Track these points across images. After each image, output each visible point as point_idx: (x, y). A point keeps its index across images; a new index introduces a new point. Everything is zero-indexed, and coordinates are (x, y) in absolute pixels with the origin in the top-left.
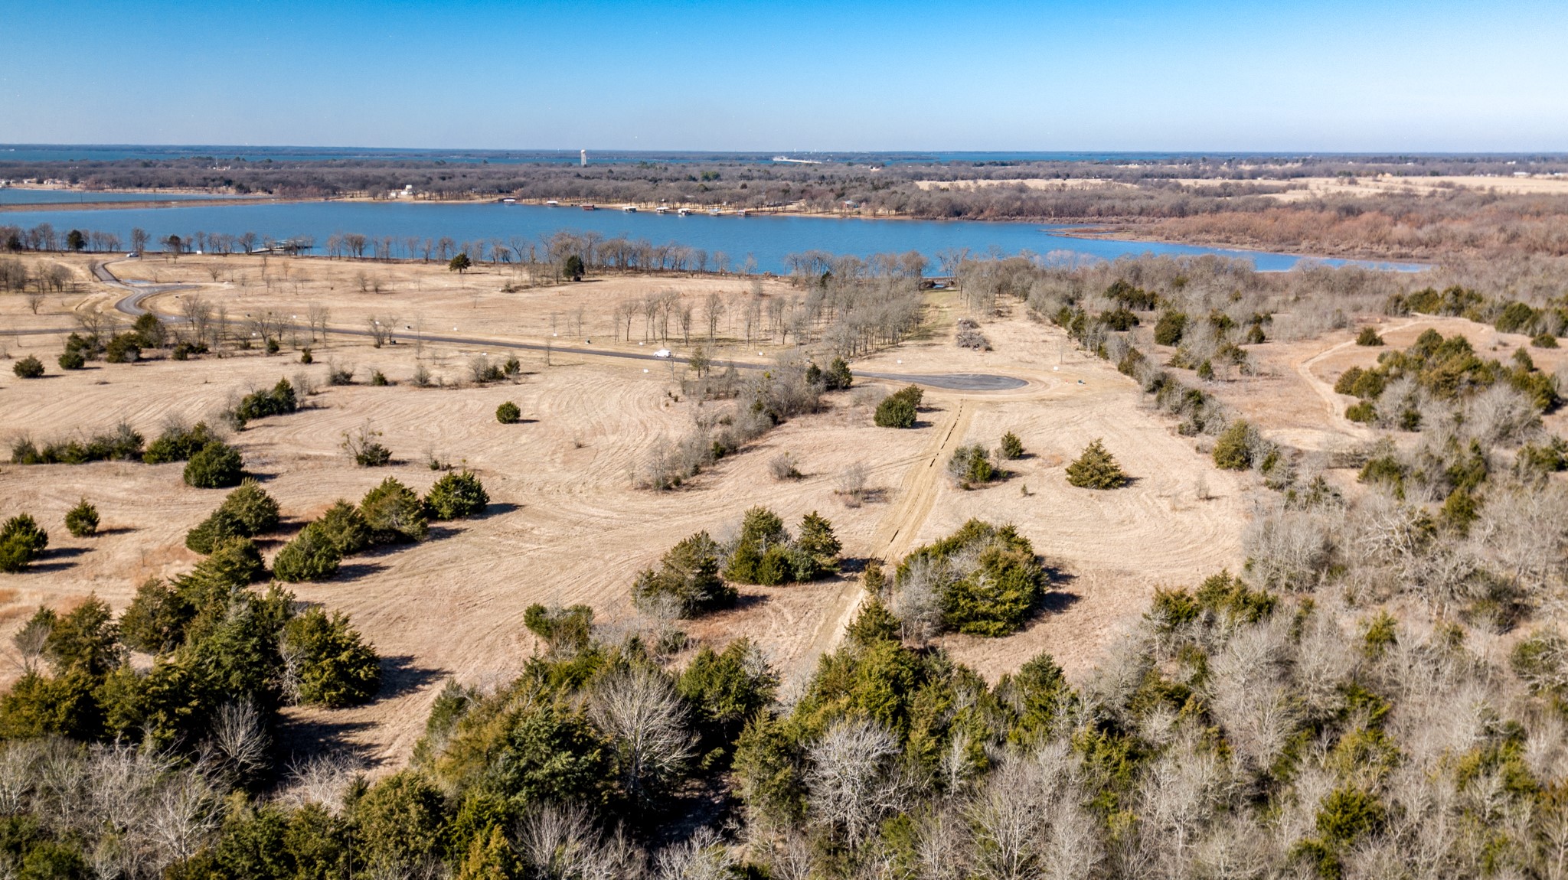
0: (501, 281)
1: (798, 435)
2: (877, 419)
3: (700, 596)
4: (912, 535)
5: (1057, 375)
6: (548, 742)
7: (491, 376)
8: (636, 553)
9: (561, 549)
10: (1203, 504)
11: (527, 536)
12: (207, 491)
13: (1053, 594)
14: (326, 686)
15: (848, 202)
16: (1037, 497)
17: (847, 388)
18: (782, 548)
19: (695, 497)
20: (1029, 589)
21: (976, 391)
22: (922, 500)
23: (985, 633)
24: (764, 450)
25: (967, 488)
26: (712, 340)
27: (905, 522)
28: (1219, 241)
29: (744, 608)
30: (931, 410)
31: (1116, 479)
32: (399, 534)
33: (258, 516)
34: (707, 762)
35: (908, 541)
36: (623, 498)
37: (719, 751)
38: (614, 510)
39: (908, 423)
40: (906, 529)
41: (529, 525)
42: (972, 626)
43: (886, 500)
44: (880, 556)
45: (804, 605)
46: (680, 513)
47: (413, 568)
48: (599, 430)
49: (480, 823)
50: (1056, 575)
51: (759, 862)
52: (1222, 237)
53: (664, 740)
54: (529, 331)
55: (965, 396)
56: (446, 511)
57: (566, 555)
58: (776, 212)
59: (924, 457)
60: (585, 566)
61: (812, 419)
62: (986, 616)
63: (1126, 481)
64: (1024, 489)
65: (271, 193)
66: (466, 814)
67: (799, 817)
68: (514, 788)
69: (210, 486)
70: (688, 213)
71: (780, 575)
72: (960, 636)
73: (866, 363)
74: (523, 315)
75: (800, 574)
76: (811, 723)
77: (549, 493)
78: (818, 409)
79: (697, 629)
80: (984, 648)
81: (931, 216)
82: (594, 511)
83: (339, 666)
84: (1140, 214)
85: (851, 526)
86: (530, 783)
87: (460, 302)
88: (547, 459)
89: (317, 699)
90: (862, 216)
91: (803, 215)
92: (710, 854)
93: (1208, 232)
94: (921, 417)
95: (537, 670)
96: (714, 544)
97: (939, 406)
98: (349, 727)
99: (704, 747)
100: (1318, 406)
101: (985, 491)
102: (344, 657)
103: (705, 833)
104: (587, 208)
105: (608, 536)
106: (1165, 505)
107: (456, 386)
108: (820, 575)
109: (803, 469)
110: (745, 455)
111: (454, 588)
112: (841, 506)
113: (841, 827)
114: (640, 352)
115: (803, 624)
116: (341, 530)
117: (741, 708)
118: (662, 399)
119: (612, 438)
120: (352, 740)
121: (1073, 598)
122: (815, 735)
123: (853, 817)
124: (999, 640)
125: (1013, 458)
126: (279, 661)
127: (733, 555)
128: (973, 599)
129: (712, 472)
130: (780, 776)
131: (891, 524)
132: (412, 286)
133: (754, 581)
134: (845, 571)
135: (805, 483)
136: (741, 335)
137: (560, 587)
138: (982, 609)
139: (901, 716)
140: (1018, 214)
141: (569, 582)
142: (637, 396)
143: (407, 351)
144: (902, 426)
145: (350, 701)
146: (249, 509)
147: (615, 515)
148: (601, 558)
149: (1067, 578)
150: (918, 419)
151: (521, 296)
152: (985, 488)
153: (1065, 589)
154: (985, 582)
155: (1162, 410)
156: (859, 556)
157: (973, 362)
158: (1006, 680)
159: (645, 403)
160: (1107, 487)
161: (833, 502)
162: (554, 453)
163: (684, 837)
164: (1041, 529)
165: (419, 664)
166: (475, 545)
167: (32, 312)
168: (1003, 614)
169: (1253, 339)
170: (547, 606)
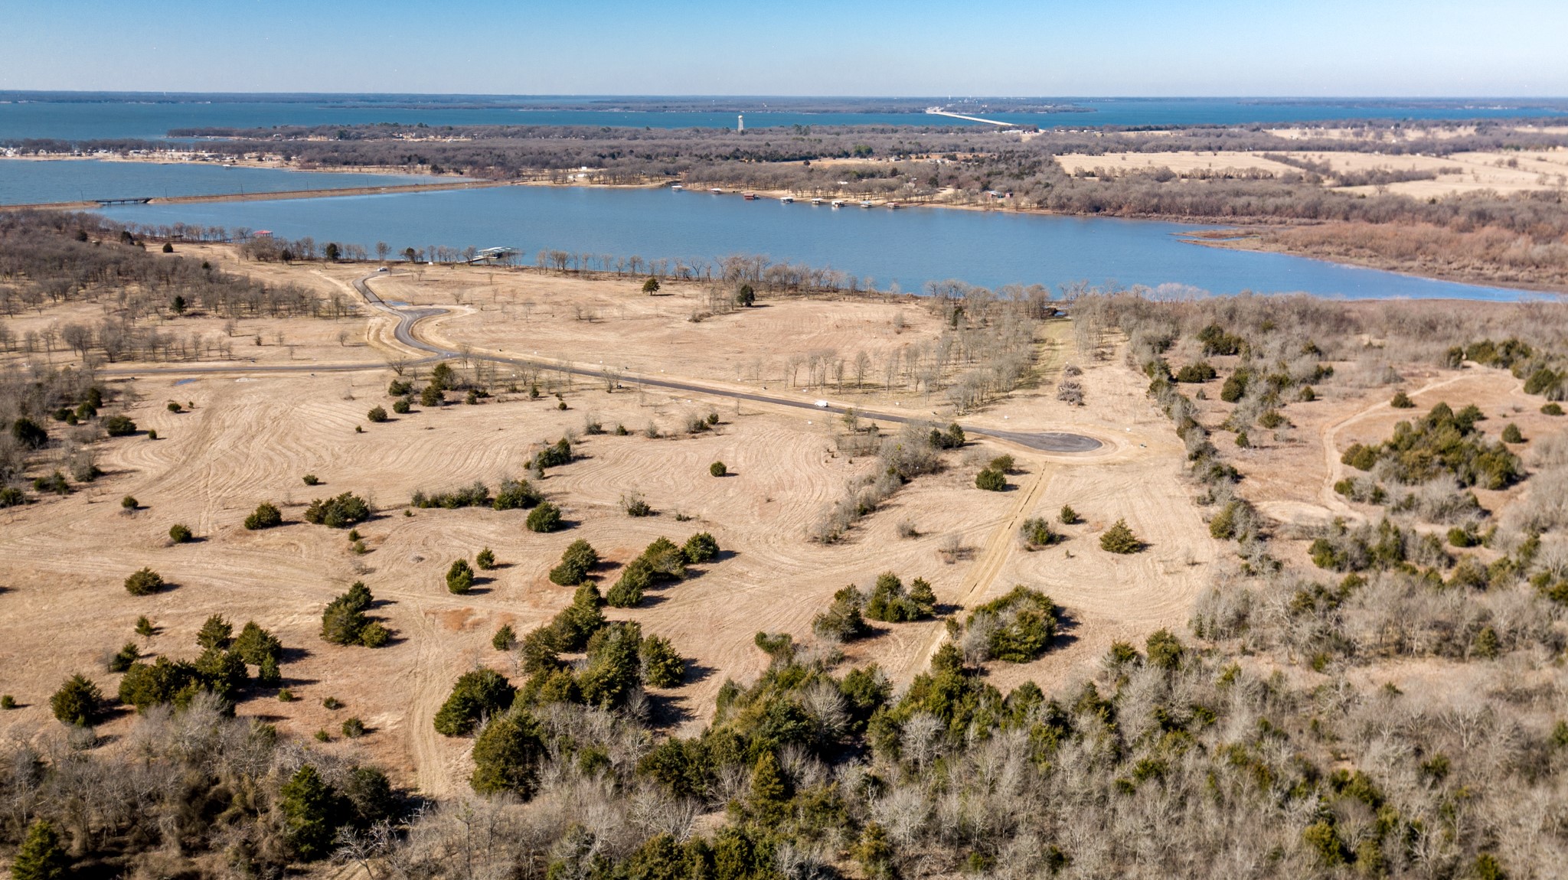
0: (685, 306)
1: (919, 495)
2: (978, 483)
3: (851, 630)
4: (985, 588)
5: (1128, 437)
6: (785, 716)
7: (699, 428)
8: (812, 594)
9: (767, 588)
10: (1188, 569)
11: (745, 578)
12: (542, 534)
13: (1063, 636)
14: (661, 677)
15: (992, 193)
16: (1076, 559)
17: (961, 445)
18: (900, 599)
19: (846, 549)
20: (1043, 635)
21: (1059, 453)
22: (997, 558)
23: (1014, 661)
24: (894, 509)
25: (1030, 550)
26: (859, 385)
27: (982, 577)
28: (1339, 254)
29: (876, 637)
30: (1021, 472)
31: (1134, 546)
32: (671, 575)
33: (587, 560)
34: (855, 727)
35: (981, 593)
36: (800, 549)
37: (860, 722)
38: (796, 559)
39: (999, 487)
40: (982, 583)
41: (746, 569)
42: (1007, 656)
43: (973, 558)
44: (962, 603)
45: (911, 637)
46: (837, 563)
47: (683, 599)
48: (780, 486)
49: (761, 750)
50: (1068, 622)
51: (878, 774)
52: (1342, 250)
53: (835, 717)
54: (721, 374)
55: (1050, 457)
56: (695, 558)
57: (771, 593)
58: (923, 202)
59: (1006, 519)
60: (782, 602)
61: (930, 480)
62: (1015, 651)
63: (1141, 547)
64: (1067, 553)
65: (462, 173)
66: (754, 746)
67: (897, 757)
68: (772, 736)
69: (543, 531)
70: (841, 205)
71: (898, 617)
72: (1000, 662)
73: (980, 416)
74: (711, 353)
75: (910, 616)
76: (905, 712)
77: (754, 542)
78: (937, 469)
79: (850, 649)
80: (1012, 669)
81: (1070, 211)
82: (783, 559)
83: (667, 666)
84: (1274, 213)
85: (947, 579)
86: (779, 734)
87: (659, 334)
88: (749, 512)
89: (656, 682)
90: (1005, 209)
91: (949, 207)
92: (856, 768)
93: (1330, 243)
94: (1010, 479)
95: (771, 676)
96: (859, 594)
97: (1027, 468)
98: (675, 699)
99: (853, 721)
100: (1318, 477)
101: (1041, 552)
102: (669, 661)
103: (855, 760)
104: (748, 198)
105: (795, 580)
106: (1160, 568)
107: (674, 437)
108: (922, 617)
109: (918, 530)
110: (881, 513)
111: (709, 614)
112: (942, 562)
113: (916, 762)
114: (804, 399)
115: (909, 650)
116: (640, 575)
117: (872, 701)
118: (823, 454)
119: (790, 494)
120: (678, 706)
121: (1074, 639)
122: (907, 718)
123: (921, 757)
124: (1022, 665)
125: (1068, 523)
126: (638, 662)
127: (869, 601)
128: (1008, 640)
129: (859, 529)
130: (889, 737)
131: (973, 578)
132: (616, 313)
133: (883, 619)
134: (939, 613)
135: (921, 540)
136: (883, 382)
137: (769, 617)
138: (1013, 647)
139: (949, 711)
140: (1155, 211)
141: (774, 613)
142: (805, 450)
143: (632, 396)
144: (995, 489)
145: (671, 685)
146: (583, 557)
147: (796, 563)
148: (791, 596)
149: (1075, 625)
150: (1008, 482)
151: (706, 326)
152: (1042, 549)
153: (1071, 632)
154: (1015, 631)
155: (1193, 480)
156: (948, 603)
157: (1064, 419)
158: (1013, 692)
159: (810, 456)
160: (1126, 552)
161: (937, 558)
162: (752, 507)
163: (845, 761)
164: (1070, 586)
165: (701, 664)
166: (715, 583)
167: (339, 343)
168: (1026, 649)
169: (1304, 397)
170: (767, 632)
